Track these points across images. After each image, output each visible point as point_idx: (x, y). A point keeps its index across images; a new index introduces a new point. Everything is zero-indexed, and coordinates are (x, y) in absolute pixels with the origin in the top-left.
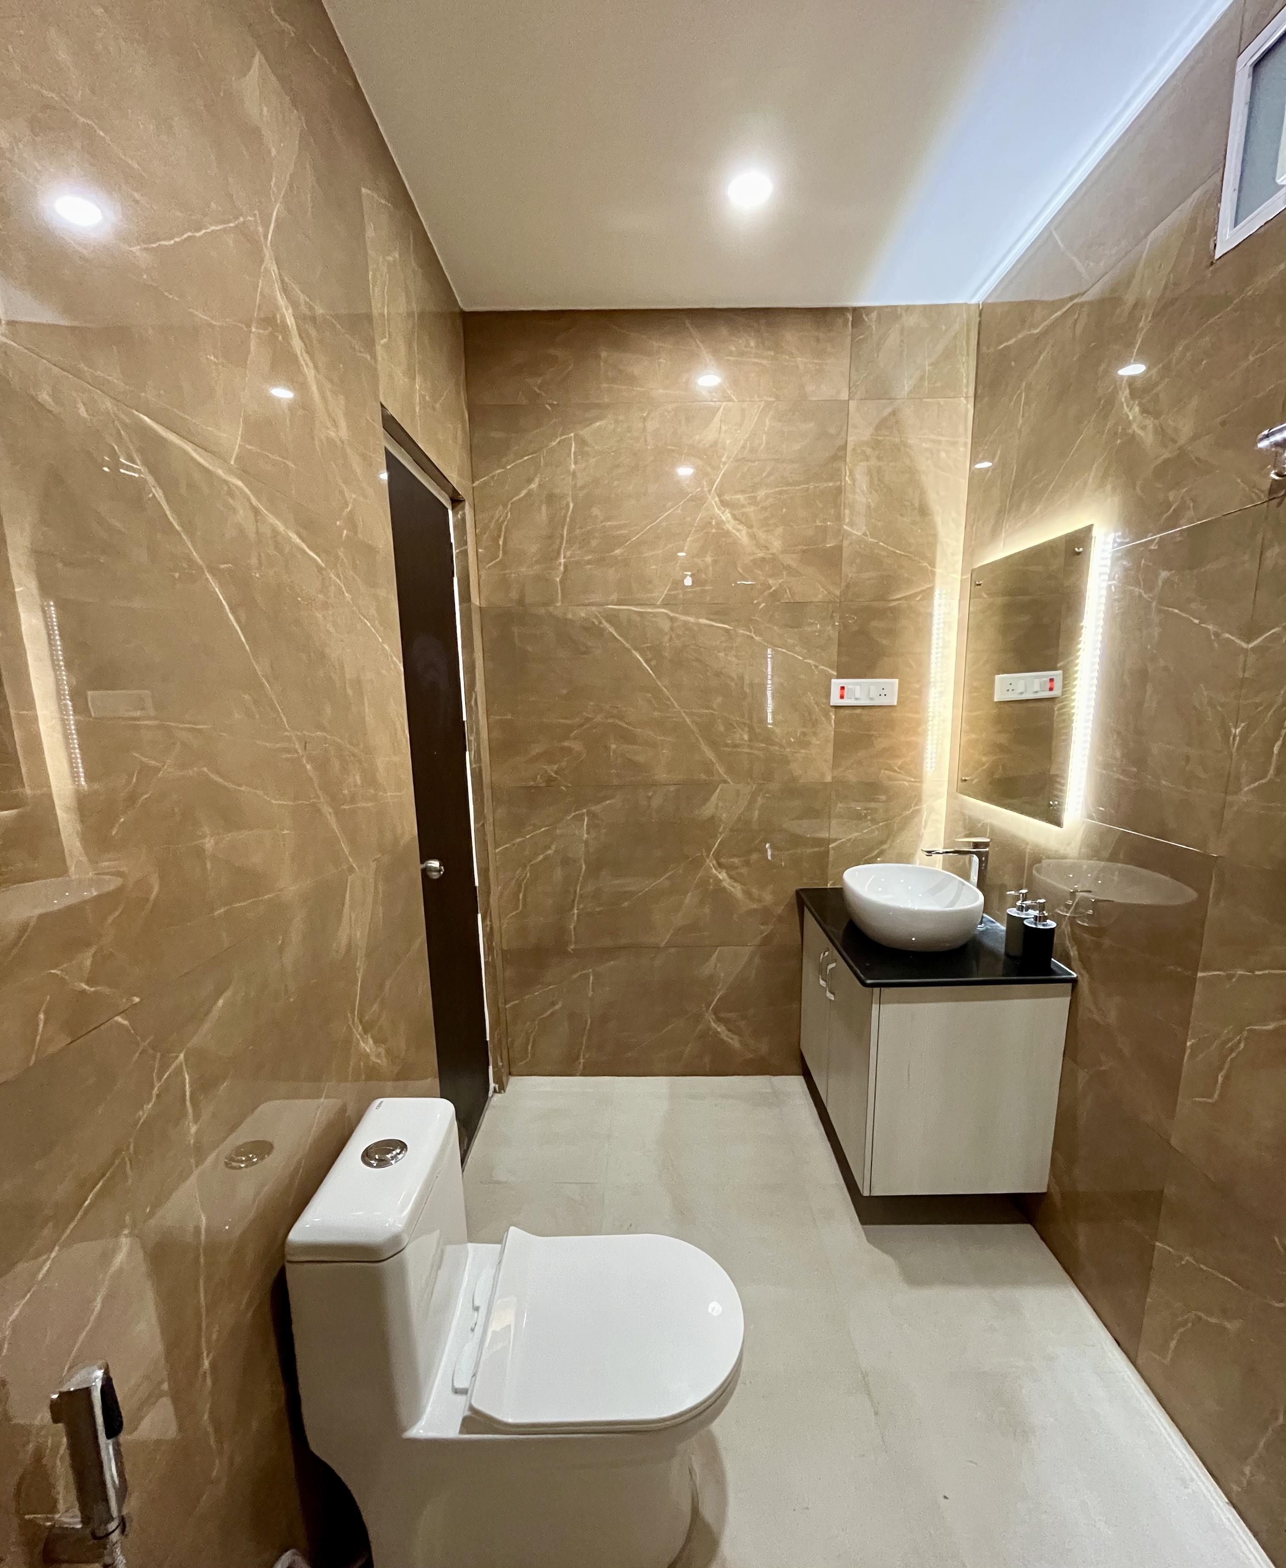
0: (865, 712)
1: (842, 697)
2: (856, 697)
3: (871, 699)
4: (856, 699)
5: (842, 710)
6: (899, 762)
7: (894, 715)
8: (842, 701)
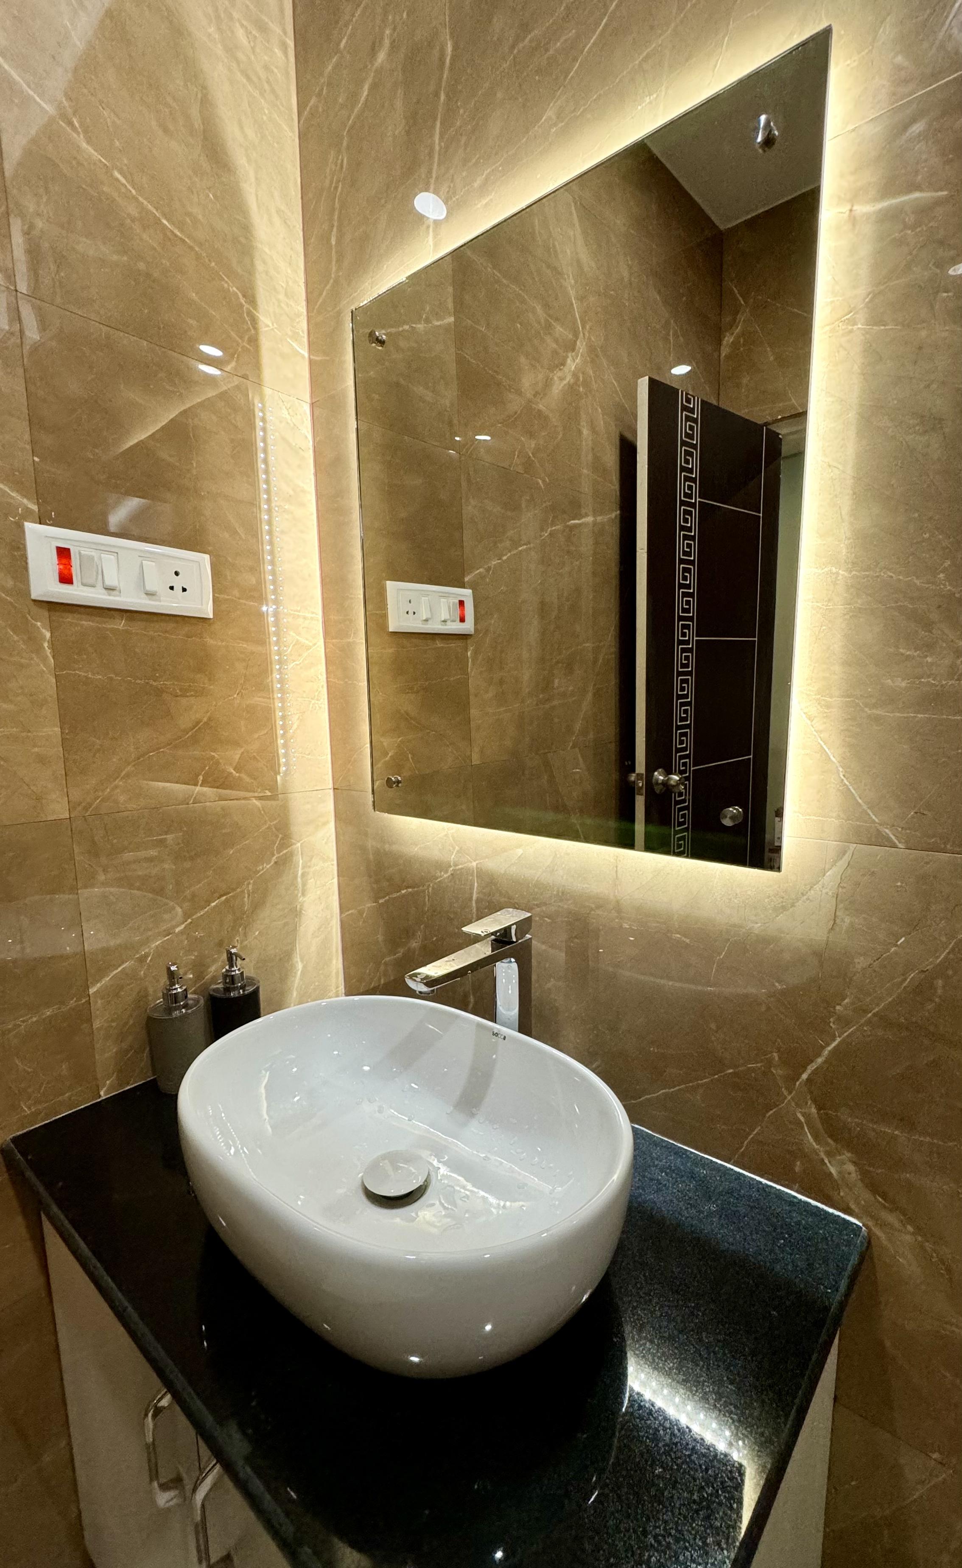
0: (136, 627)
1: (66, 578)
2: (109, 582)
3: (150, 594)
4: (110, 589)
5: (69, 618)
6: (236, 755)
7: (210, 641)
8: (65, 589)
